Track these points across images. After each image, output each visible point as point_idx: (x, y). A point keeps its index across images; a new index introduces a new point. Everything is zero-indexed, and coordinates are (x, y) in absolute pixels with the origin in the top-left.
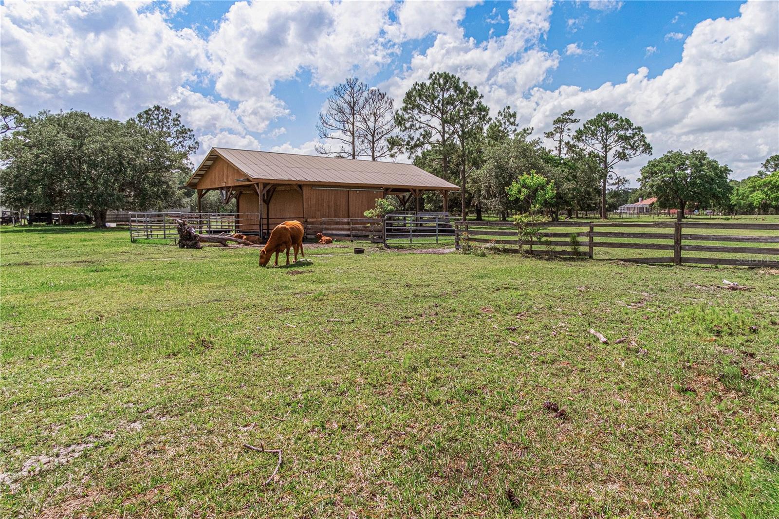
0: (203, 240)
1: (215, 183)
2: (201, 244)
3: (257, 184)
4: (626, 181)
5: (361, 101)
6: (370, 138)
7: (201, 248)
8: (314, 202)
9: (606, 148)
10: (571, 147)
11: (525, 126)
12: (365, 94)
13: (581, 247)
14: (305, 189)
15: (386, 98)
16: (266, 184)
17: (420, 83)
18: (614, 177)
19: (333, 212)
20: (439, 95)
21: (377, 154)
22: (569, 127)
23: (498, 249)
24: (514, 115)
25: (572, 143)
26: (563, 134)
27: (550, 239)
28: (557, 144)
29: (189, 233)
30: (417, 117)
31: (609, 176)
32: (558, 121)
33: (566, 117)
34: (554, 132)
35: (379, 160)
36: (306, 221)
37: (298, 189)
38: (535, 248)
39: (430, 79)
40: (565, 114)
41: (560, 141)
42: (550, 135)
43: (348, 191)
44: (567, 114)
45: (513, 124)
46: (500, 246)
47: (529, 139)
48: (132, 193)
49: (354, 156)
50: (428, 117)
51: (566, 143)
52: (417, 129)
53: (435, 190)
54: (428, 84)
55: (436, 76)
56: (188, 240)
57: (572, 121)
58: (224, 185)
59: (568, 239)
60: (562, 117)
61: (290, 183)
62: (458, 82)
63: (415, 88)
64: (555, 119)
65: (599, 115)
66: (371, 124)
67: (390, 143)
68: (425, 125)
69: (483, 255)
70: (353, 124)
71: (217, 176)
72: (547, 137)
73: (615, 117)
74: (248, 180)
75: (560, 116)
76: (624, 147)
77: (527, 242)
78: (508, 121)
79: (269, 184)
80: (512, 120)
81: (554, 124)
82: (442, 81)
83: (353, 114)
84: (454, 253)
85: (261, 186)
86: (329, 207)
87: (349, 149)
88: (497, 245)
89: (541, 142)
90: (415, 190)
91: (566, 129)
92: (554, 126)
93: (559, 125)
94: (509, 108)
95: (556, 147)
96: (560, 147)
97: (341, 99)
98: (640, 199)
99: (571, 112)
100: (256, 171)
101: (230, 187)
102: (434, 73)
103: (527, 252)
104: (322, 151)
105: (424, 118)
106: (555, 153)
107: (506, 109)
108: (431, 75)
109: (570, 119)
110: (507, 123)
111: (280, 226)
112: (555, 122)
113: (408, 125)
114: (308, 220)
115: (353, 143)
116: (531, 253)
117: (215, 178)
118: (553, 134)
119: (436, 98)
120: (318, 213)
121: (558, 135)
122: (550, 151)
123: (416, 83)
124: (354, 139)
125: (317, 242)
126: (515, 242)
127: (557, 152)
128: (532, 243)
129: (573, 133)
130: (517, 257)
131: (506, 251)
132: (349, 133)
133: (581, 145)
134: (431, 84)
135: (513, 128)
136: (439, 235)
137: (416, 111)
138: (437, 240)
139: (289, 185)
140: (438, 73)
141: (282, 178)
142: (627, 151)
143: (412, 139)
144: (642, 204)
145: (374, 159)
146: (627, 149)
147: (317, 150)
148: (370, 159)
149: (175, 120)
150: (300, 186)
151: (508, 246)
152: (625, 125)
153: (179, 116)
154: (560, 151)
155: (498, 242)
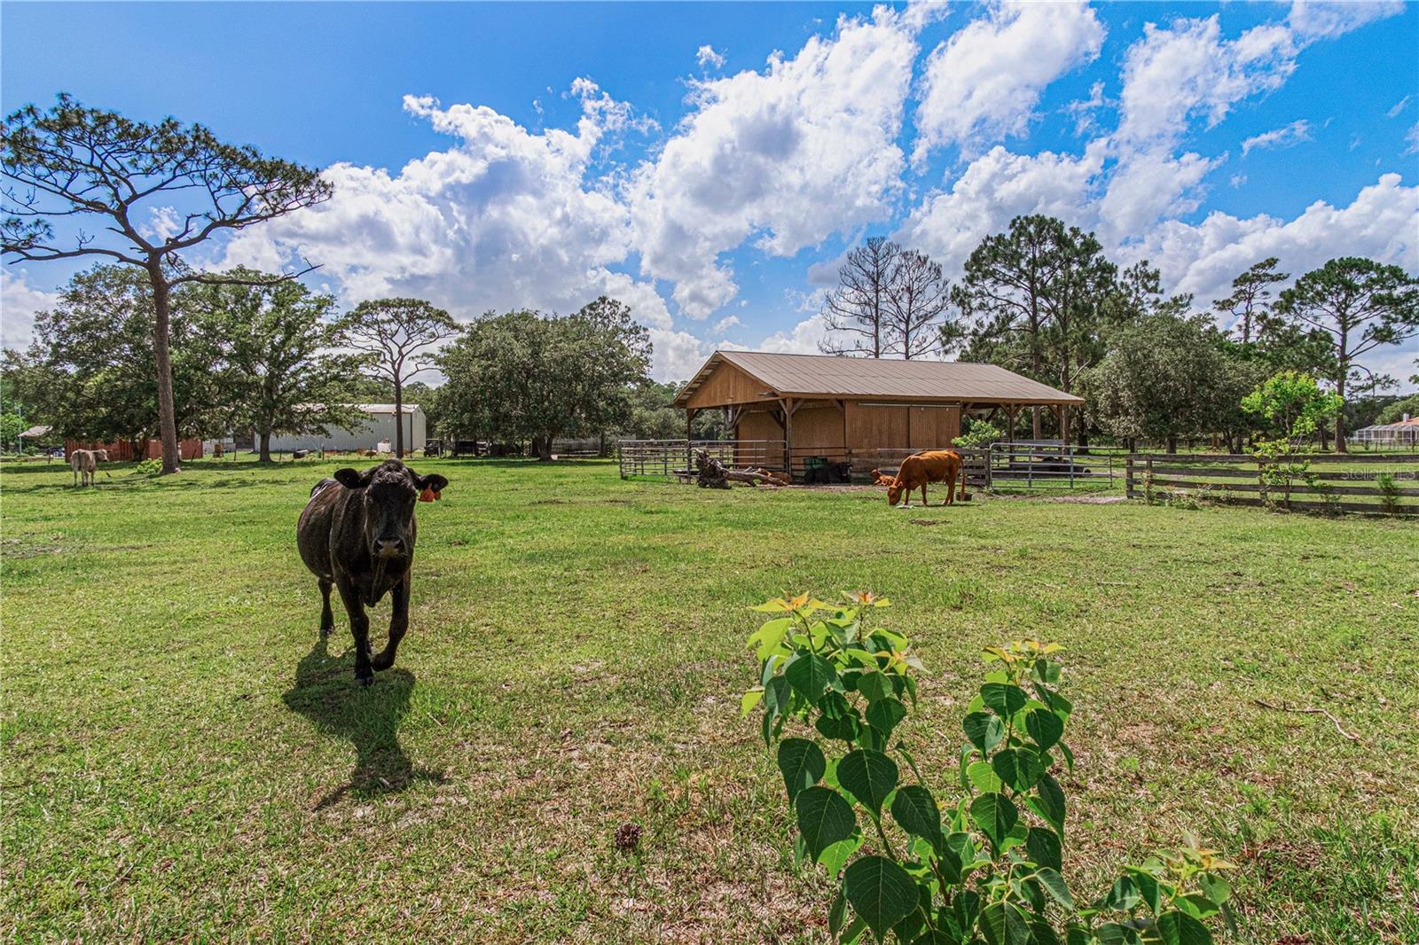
0: (730, 477)
1: (715, 399)
2: (729, 483)
3: (784, 400)
4: (1391, 382)
5: (889, 272)
6: (903, 326)
7: (730, 488)
8: (859, 424)
9: (1345, 323)
10: (1270, 326)
11: (1177, 293)
12: (896, 261)
13: (1405, 498)
14: (847, 405)
15: (928, 264)
16: (796, 399)
17: (994, 235)
18: (1364, 375)
19: (885, 439)
20: (1027, 253)
21: (913, 350)
22: (1265, 289)
23: (1218, 499)
24: (1156, 276)
25: (1271, 315)
26: (1253, 301)
27: (1328, 483)
28: (1241, 320)
29: (714, 468)
30: (991, 290)
31: (1353, 374)
32: (1244, 279)
33: (1261, 271)
34: (1234, 300)
35: (915, 358)
36: (850, 453)
37: (838, 405)
38: (1294, 497)
39: (1011, 228)
40: (1257, 266)
41: (1247, 316)
42: (1225, 305)
43: (909, 408)
44: (1262, 266)
45: (1154, 290)
46: (1222, 494)
47: (1189, 315)
48: (583, 415)
49: (877, 355)
50: (1009, 289)
51: (1258, 318)
52: (990, 310)
53: (1041, 405)
54: (1008, 237)
55: (1021, 223)
56: (712, 476)
57: (1274, 279)
58: (729, 402)
59: (1375, 484)
60: (1251, 273)
61: (828, 397)
62: (1062, 229)
63: (986, 245)
64: (1237, 277)
65: (1331, 262)
66: (904, 305)
67: (944, 333)
68: (1004, 303)
69: (1193, 507)
70: (876, 307)
71: (719, 390)
72: (1220, 309)
73: (1363, 266)
74: (774, 395)
75: (1247, 270)
76: (1388, 317)
77: (1275, 488)
78: (1145, 286)
79: (799, 399)
80: (1151, 284)
81: (1235, 286)
82: (1032, 229)
83: (877, 292)
84: (1122, 503)
85: (789, 403)
86: (880, 433)
87: (869, 343)
88: (1215, 493)
89: (1213, 319)
90: (1009, 405)
91: (1258, 294)
92: (1236, 289)
93: (1246, 287)
94: (1145, 263)
95: (1240, 326)
96: (1247, 325)
97: (859, 269)
98: (1405, 416)
99: (1271, 262)
100: (784, 382)
101: (739, 405)
102: (1019, 218)
103: (1279, 503)
104: (828, 349)
105: (1003, 291)
106: (1236, 336)
107: (1140, 266)
108: (1014, 222)
109: (1267, 275)
110: (1142, 290)
111: (912, 457)
112: (1236, 282)
113: (975, 303)
114: (854, 451)
115: (876, 336)
116: (1287, 507)
117: (715, 394)
118: (1233, 304)
119: (1022, 257)
120: (866, 441)
121: (1243, 304)
122: (1226, 333)
123: (988, 238)
124: (877, 329)
125: (872, 483)
126: (1254, 488)
127: (1241, 334)
128: (1289, 489)
129: (1274, 298)
130: (1261, 513)
131: (1232, 502)
132: (868, 320)
133: (1289, 319)
134: (1013, 235)
135: (1153, 297)
136: (1075, 476)
137: (988, 282)
138: (1072, 482)
139: (825, 400)
140: (1026, 218)
141: (817, 391)
142: (1394, 327)
143: (982, 325)
144: (1410, 424)
145: (908, 357)
146: (1395, 321)
147: (821, 348)
148: (902, 357)
149: (624, 315)
150: (841, 402)
151: (1235, 494)
152: (1388, 279)
153: (629, 309)
154: (1247, 332)
155: (1217, 487)
